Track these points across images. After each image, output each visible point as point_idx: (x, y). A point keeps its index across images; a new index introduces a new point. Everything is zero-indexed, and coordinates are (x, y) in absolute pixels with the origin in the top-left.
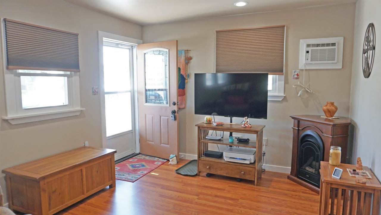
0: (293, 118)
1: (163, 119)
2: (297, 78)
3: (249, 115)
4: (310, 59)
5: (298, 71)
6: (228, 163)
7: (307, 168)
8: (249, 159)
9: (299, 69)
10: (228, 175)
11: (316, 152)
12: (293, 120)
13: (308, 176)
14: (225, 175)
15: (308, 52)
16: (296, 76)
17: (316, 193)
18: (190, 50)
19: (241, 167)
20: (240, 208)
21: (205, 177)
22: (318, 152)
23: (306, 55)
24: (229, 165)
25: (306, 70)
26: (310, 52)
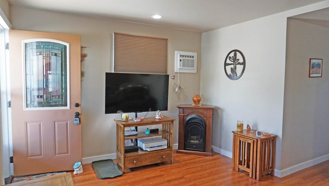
0: (179, 108)
1: (58, 124)
2: (174, 79)
3: (150, 109)
4: (182, 66)
5: (174, 73)
6: (151, 152)
7: (192, 141)
8: (165, 144)
9: (175, 72)
10: (151, 163)
11: (200, 128)
12: (178, 109)
13: (195, 146)
14: (149, 164)
15: (181, 60)
16: (173, 77)
17: (203, 156)
18: (86, 47)
19: (162, 152)
20: (198, 180)
21: (131, 172)
22: (202, 128)
23: (180, 62)
24: (152, 154)
25: (180, 73)
26: (182, 60)
